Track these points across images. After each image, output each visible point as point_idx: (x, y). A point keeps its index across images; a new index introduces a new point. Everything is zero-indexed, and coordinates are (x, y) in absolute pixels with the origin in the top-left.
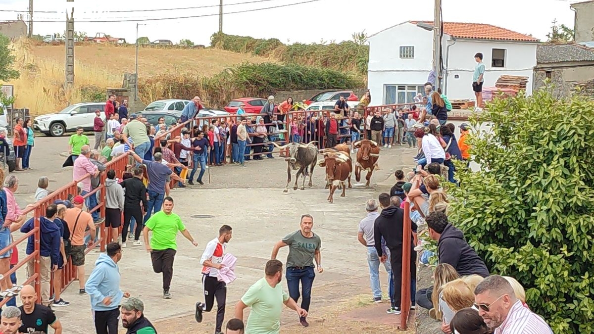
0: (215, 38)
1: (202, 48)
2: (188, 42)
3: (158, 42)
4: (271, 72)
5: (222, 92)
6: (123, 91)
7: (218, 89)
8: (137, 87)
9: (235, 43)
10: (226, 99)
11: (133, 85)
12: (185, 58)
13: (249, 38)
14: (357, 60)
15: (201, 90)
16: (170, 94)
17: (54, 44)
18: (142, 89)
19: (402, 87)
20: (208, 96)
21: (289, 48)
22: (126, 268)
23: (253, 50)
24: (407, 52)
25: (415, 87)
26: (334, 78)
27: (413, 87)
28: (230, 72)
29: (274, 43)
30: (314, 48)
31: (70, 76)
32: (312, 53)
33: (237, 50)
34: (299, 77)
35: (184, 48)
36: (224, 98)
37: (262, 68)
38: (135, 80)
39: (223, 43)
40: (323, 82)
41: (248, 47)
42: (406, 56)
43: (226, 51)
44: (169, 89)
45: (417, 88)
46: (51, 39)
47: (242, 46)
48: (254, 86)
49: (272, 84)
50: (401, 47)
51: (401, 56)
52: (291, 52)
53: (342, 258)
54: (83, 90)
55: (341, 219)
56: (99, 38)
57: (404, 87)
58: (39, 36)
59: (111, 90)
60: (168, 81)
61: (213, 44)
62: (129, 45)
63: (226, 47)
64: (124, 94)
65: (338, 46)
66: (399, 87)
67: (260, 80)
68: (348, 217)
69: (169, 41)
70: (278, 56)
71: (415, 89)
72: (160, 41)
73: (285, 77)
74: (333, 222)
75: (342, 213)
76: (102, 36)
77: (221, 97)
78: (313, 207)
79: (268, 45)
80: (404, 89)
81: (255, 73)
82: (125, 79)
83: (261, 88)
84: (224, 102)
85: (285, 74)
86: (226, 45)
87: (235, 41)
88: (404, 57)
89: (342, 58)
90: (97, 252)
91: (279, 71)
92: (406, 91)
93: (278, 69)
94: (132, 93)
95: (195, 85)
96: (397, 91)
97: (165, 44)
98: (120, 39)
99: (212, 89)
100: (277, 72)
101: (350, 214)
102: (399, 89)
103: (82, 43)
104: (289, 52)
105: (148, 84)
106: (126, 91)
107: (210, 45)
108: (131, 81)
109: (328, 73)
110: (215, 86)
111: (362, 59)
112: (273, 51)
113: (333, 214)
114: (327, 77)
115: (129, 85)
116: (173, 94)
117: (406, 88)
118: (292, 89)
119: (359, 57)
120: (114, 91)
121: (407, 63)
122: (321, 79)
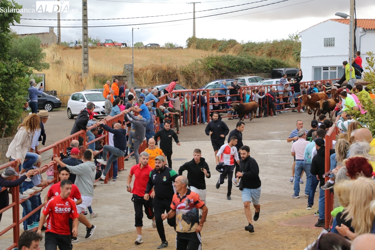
0: (190, 41)
1: (181, 49)
2: (171, 45)
3: (150, 45)
4: (230, 61)
5: (194, 76)
6: (124, 76)
7: (192, 74)
8: (133, 74)
9: (204, 44)
10: (197, 81)
11: (131, 72)
12: (169, 56)
13: (214, 40)
14: (292, 52)
15: (180, 76)
16: (157, 78)
17: (76, 48)
18: (136, 75)
19: (326, 68)
20: (184, 79)
21: (243, 46)
22: (122, 194)
23: (217, 48)
24: (329, 43)
25: (336, 67)
26: (276, 64)
27: (334, 68)
28: (199, 62)
29: (232, 43)
30: (261, 45)
31: (86, 68)
32: (260, 49)
33: (206, 49)
34: (250, 64)
35: (168, 49)
36: (196, 81)
37: (223, 58)
38: (132, 69)
39: (195, 45)
40: (268, 68)
41: (214, 47)
42: (328, 45)
43: (198, 50)
44: (156, 75)
45: (337, 68)
46: (74, 45)
47: (209, 46)
48: (217, 71)
49: (230, 70)
50: (325, 39)
51: (325, 45)
52: (245, 49)
53: (281, 185)
54: (95, 78)
55: (280, 159)
56: (108, 44)
57: (328, 68)
58: (65, 43)
59: (115, 76)
60: (155, 70)
61: (189, 45)
62: (129, 48)
63: (198, 48)
64: (124, 79)
65: (279, 43)
66: (324, 68)
67: (222, 67)
68: (286, 158)
69: (158, 45)
70: (235, 52)
71: (336, 69)
72: (151, 44)
73: (240, 64)
74: (274, 161)
75: (281, 155)
76: (110, 42)
77: (193, 80)
78: (259, 152)
79: (228, 44)
80: (328, 70)
81: (218, 62)
82: (125, 68)
83: (222, 73)
84: (196, 83)
85: (240, 62)
86: (198, 46)
87: (204, 43)
88: (327, 46)
89: (282, 52)
90: (102, 183)
91: (235, 60)
92: (329, 71)
93: (235, 59)
94: (130, 78)
95: (174, 71)
96: (323, 71)
97: (155, 46)
98: (123, 44)
99: (187, 74)
100: (234, 61)
101: (287, 156)
102: (324, 70)
103: (96, 48)
104: (243, 49)
105: (141, 72)
106: (126, 76)
107: (187, 47)
108: (129, 69)
109: (272, 60)
110: (189, 72)
111: (297, 51)
112: (232, 49)
113: (275, 156)
114: (271, 64)
115: (128, 72)
116: (159, 78)
117: (329, 69)
118: (245, 73)
119: (294, 50)
120: (117, 77)
121: (329, 50)
122: (267, 65)
